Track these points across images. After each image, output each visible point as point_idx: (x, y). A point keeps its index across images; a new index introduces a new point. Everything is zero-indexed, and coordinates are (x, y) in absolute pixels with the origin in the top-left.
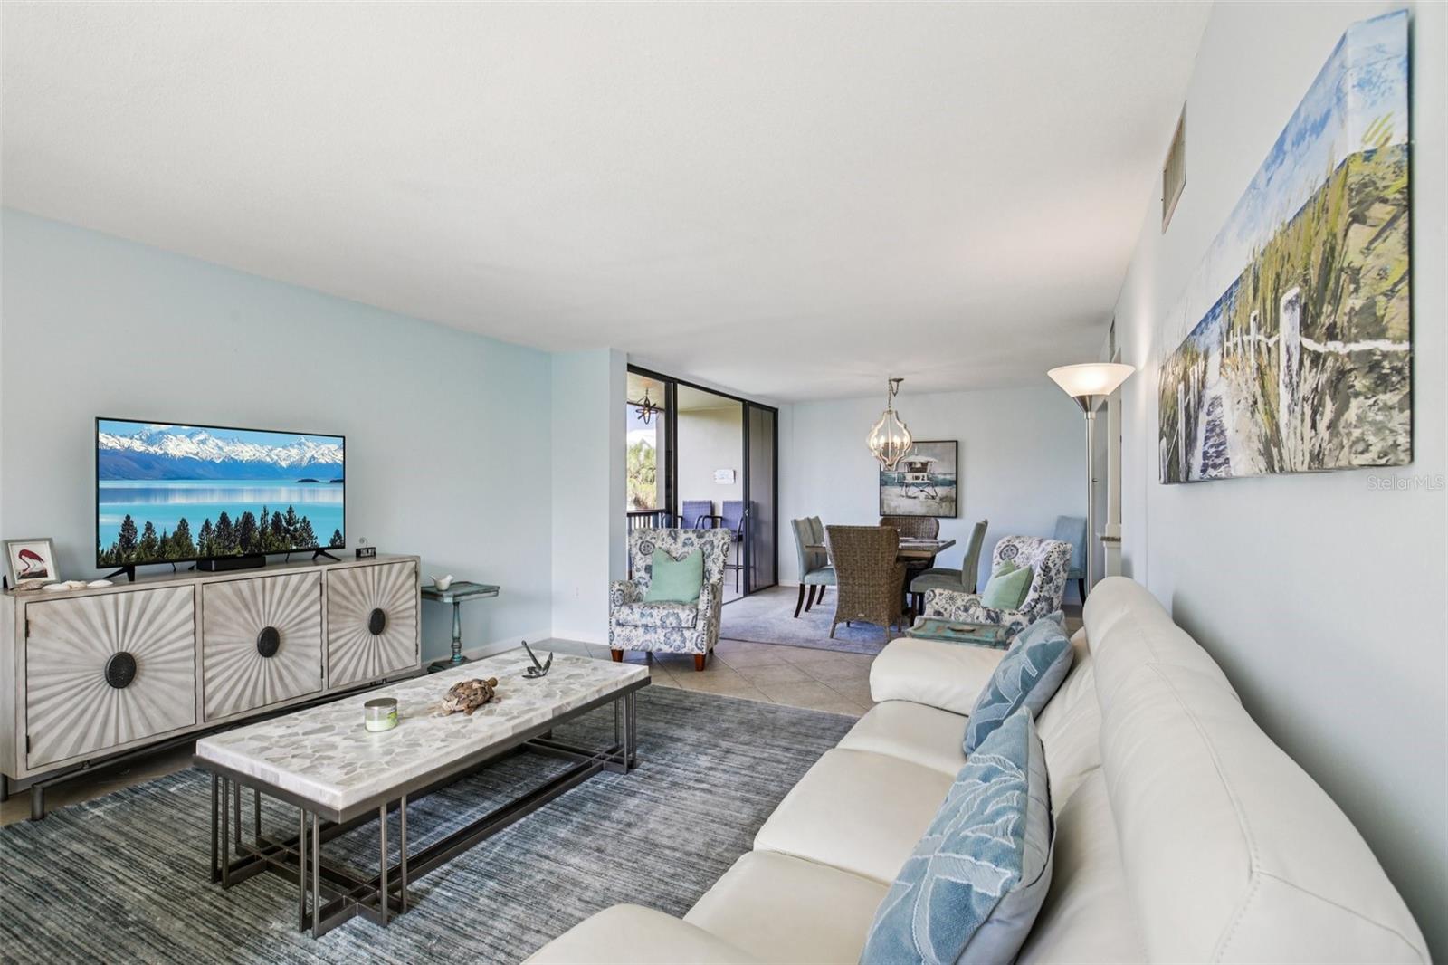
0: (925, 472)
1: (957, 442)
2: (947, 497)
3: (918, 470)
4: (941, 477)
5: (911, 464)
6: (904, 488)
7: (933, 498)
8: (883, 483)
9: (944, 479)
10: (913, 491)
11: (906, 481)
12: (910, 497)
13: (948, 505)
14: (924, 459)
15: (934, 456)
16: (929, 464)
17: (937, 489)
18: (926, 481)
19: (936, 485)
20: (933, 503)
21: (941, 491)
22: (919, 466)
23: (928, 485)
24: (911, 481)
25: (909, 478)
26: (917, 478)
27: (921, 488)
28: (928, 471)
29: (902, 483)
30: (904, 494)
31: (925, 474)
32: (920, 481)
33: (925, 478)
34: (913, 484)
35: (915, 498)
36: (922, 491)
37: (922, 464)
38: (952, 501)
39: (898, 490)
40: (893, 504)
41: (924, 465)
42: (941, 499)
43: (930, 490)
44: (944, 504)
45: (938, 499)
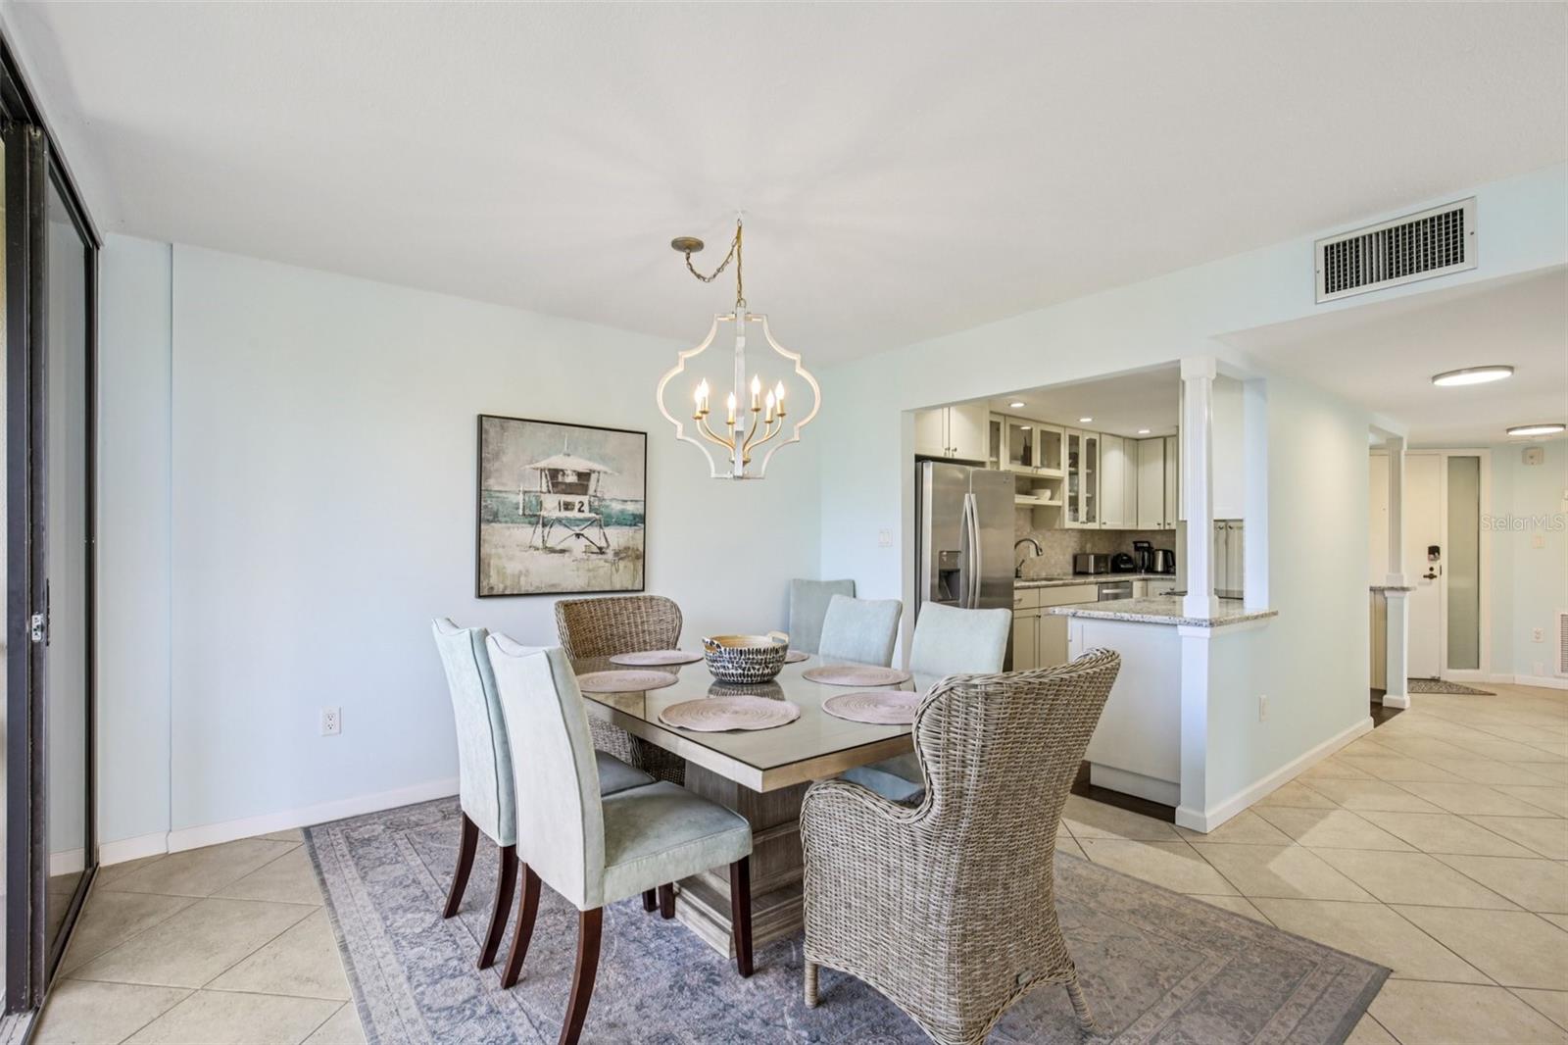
0: (585, 492)
1: (645, 434)
2: (627, 549)
3: (570, 489)
4: (616, 507)
5: (554, 473)
6: (539, 529)
7: (601, 551)
8: (484, 516)
9: (622, 512)
10: (558, 536)
11: (543, 513)
12: (552, 551)
13: (631, 565)
14: (583, 465)
15: (603, 459)
16: (594, 477)
17: (608, 531)
18: (587, 514)
19: (607, 525)
20: (602, 563)
21: (617, 537)
22: (572, 479)
23: (592, 522)
24: (556, 514)
25: (551, 505)
26: (568, 506)
27: (577, 530)
28: (591, 491)
29: (535, 519)
30: (540, 545)
31: (585, 499)
32: (574, 514)
33: (586, 508)
34: (559, 521)
35: (563, 551)
36: (578, 535)
37: (580, 475)
38: (637, 558)
39: (526, 534)
40: (512, 567)
41: (584, 477)
42: (616, 554)
43: (593, 533)
44: (622, 564)
45: (610, 555)
